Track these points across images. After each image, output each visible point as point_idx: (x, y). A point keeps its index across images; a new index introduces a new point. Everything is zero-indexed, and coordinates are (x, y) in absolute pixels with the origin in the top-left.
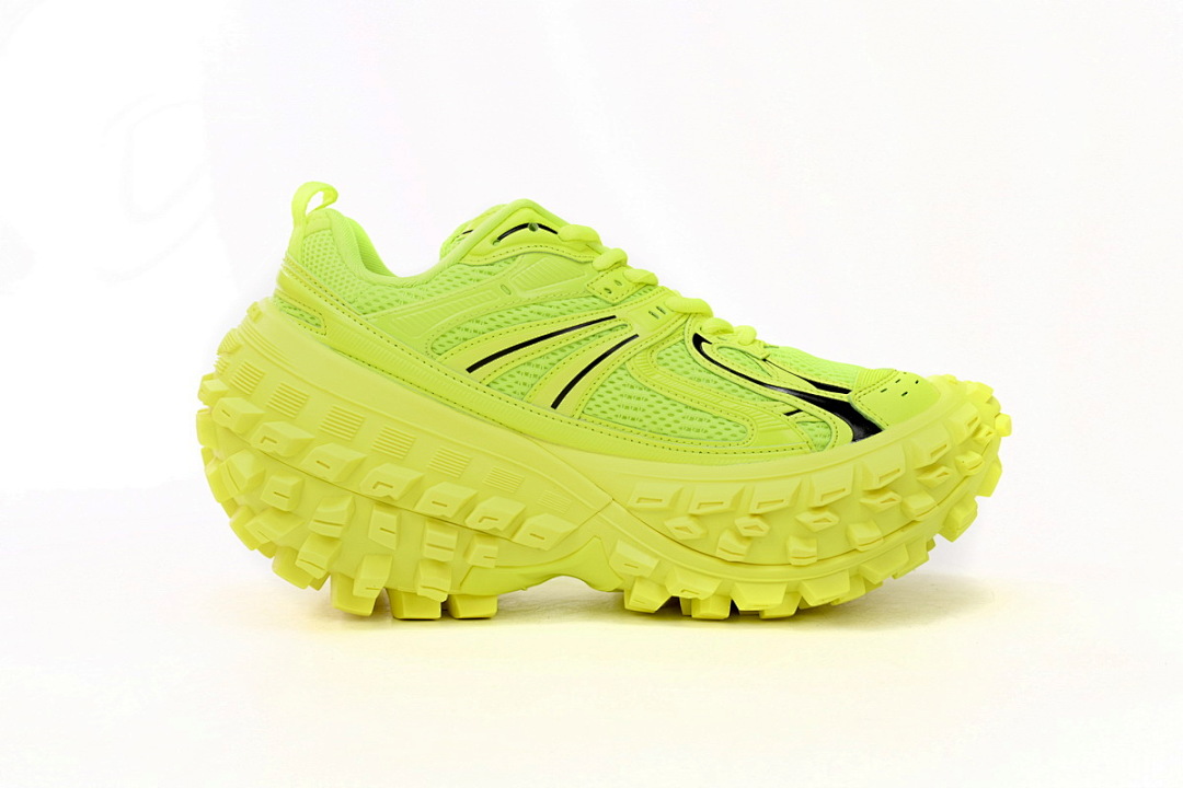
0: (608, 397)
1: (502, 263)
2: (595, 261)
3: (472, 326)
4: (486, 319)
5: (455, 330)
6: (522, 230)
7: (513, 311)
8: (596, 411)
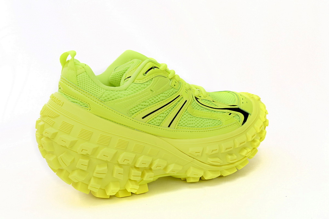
0: (185, 119)
1: (150, 81)
2: (169, 76)
3: (144, 104)
4: (148, 101)
5: (138, 106)
6: (151, 70)
7: (156, 97)
8: (182, 124)
